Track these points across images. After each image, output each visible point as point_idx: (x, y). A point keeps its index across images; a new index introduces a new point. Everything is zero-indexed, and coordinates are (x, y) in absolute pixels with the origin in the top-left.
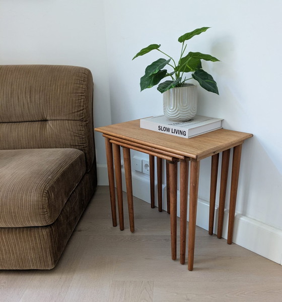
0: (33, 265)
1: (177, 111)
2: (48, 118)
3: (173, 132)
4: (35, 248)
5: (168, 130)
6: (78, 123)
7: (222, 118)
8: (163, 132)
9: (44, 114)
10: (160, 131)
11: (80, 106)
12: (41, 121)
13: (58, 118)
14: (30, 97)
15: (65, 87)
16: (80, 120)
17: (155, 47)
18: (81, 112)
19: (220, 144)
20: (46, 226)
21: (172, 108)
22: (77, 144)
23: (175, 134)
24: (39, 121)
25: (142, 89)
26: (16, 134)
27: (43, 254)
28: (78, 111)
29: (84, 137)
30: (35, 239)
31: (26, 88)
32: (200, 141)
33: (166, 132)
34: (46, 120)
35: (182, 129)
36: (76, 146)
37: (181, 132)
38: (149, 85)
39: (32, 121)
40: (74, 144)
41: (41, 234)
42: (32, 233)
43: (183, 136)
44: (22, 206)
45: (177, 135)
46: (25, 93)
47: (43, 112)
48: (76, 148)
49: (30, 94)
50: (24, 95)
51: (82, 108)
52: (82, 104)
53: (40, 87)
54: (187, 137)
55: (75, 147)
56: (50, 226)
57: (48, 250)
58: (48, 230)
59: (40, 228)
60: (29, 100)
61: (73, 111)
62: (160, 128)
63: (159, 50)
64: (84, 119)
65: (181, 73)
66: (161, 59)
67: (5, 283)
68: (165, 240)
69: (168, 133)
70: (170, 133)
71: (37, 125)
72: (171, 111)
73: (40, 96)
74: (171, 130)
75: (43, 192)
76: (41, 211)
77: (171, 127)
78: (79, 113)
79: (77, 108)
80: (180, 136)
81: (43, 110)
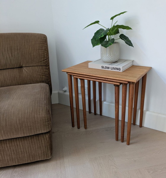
0: (39, 158)
1: (111, 57)
2: (23, 66)
3: (112, 68)
4: (41, 146)
5: (108, 68)
6: (44, 67)
7: (132, 59)
8: (105, 69)
9: (21, 63)
10: (103, 69)
12: (18, 68)
13: (29, 65)
14: (11, 53)
15: (34, 46)
16: (45, 66)
17: (97, 22)
18: (46, 60)
19: (142, 74)
20: (47, 132)
21: (108, 55)
22: (44, 80)
23: (113, 70)
24: (16, 68)
25: (94, 46)
27: (46, 150)
28: (43, 60)
29: (48, 75)
30: (42, 141)
31: (8, 48)
32: (130, 73)
33: (107, 69)
34: (21, 67)
35: (118, 67)
37: (117, 69)
38: (98, 43)
39: (12, 68)
40: (42, 80)
41: (45, 137)
43: (118, 71)
44: (35, 122)
45: (115, 70)
46: (8, 51)
47: (20, 62)
48: (44, 83)
49: (11, 51)
51: (46, 58)
52: (46, 56)
53: (18, 47)
54: (121, 71)
57: (49, 147)
58: (49, 134)
59: (44, 134)
60: (10, 55)
61: (41, 61)
62: (102, 67)
63: (99, 24)
64: (47, 65)
66: (101, 29)
67: (22, 173)
68: (106, 130)
69: (108, 70)
70: (110, 69)
71: (16, 71)
72: (107, 57)
73: (18, 52)
74: (110, 68)
75: (47, 111)
76: (47, 123)
77: (110, 66)
78: (44, 61)
79: (43, 59)
80: (117, 71)
81: (20, 61)
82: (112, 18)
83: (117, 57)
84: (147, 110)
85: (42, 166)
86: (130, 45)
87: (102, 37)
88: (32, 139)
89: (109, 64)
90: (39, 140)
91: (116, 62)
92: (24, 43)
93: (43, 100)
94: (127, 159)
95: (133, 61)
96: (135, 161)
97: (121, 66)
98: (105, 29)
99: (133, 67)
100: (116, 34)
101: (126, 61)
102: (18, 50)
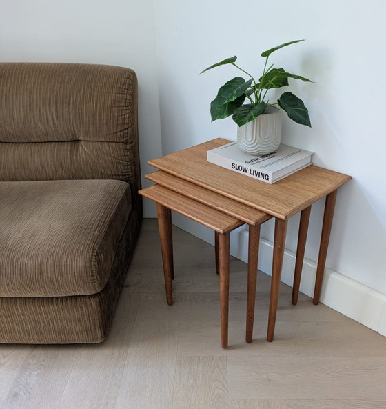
0: (79, 339)
1: (255, 144)
2: (80, 139)
3: (252, 173)
4: (81, 319)
5: (245, 170)
6: (122, 146)
7: (312, 150)
8: (238, 171)
10: (235, 170)
11: (124, 124)
12: (71, 141)
14: (56, 111)
15: (103, 98)
16: (124, 142)
17: (231, 60)
18: (126, 131)
20: (95, 295)
21: (250, 140)
22: (120, 174)
23: (254, 177)
24: (68, 141)
25: (213, 119)
26: (39, 159)
27: (91, 327)
28: (121, 131)
29: (129, 163)
30: (82, 310)
31: (50, 99)
32: (287, 189)
33: (242, 172)
34: (77, 141)
35: (264, 172)
37: (262, 176)
38: (223, 114)
39: (58, 142)
40: (117, 173)
41: (88, 303)
42: (78, 303)
43: (264, 180)
44: (67, 274)
45: (257, 178)
46: (50, 105)
47: (75, 131)
48: (119, 179)
49: (56, 106)
50: (48, 108)
51: (125, 127)
52: (126, 122)
53: (70, 98)
54: (270, 182)
55: (118, 177)
56: (99, 293)
57: (97, 322)
58: (97, 299)
59: (87, 297)
60: (54, 114)
61: (115, 131)
62: (234, 166)
63: (235, 65)
64: (130, 141)
66: (237, 78)
67: (44, 361)
69: (244, 173)
70: (248, 174)
71: (66, 148)
72: (248, 144)
73: (69, 110)
74: (248, 171)
75: (92, 255)
76: (89, 279)
77: (248, 166)
78: (122, 133)
79: (119, 127)
80: (261, 179)
81: (74, 128)
82: (266, 54)
83: (271, 144)
84: (335, 269)
85: (83, 354)
86: (299, 122)
87: (231, 100)
88: (64, 303)
91: (271, 154)
92: (84, 89)
93: (95, 227)
94: (254, 374)
95: (313, 155)
96: (270, 380)
99: (312, 169)
100: (280, 86)
101: (297, 151)
102: (69, 103)
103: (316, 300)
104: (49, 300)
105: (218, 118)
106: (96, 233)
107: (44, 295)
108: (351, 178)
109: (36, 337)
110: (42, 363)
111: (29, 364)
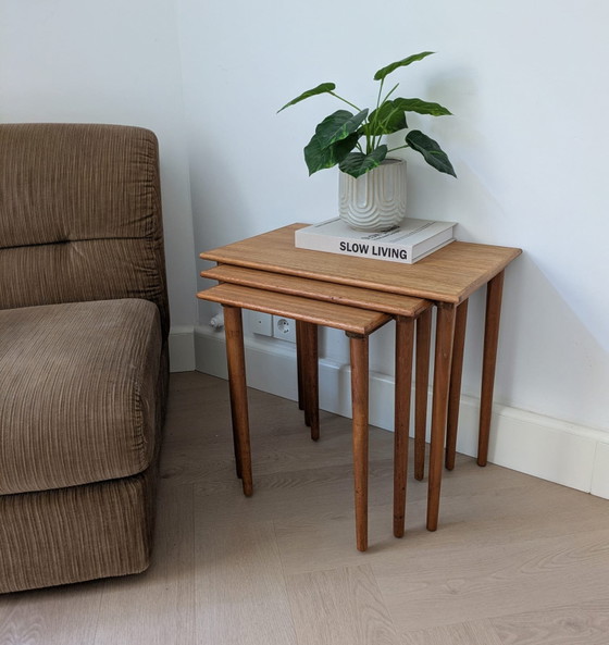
0: (104, 570)
1: (373, 210)
2: (71, 237)
3: (376, 252)
4: (111, 527)
5: (364, 249)
6: (142, 243)
8: (352, 253)
9: (62, 229)
10: (346, 252)
11: (146, 207)
12: (54, 243)
13: (97, 235)
14: (31, 194)
15: (110, 169)
16: (146, 237)
17: (327, 88)
18: (149, 220)
19: (483, 272)
21: (364, 205)
22: (141, 289)
23: (381, 257)
24: (48, 244)
25: (312, 171)
27: (128, 541)
28: (141, 220)
29: (155, 272)
30: (113, 511)
31: (19, 174)
32: (439, 268)
33: (359, 254)
34: (64, 242)
35: (398, 246)
36: (139, 292)
37: (395, 253)
38: (327, 162)
39: (32, 245)
40: (136, 289)
41: (125, 494)
42: (105, 496)
43: (399, 260)
44: (90, 438)
45: (387, 258)
46: (19, 184)
47: (62, 225)
48: (140, 297)
49: (31, 187)
50: (15, 189)
51: (149, 213)
52: (149, 204)
53: (54, 171)
54: (408, 261)
55: (137, 295)
56: (141, 475)
57: (139, 529)
58: (139, 484)
59: (122, 482)
60: (27, 199)
61: (132, 220)
62: (343, 246)
63: (333, 94)
64: (155, 235)
65: (377, 138)
66: (340, 112)
67: (38, 621)
69: (363, 255)
70: (369, 255)
71: (46, 254)
72: (361, 212)
73: (53, 189)
74: (370, 250)
75: (133, 400)
76: (132, 442)
77: (370, 243)
78: (144, 222)
79: (138, 213)
80: (394, 259)
81: (61, 220)
82: (380, 75)
83: (396, 211)
84: (507, 403)
85: (111, 599)
86: (441, 170)
87: (341, 138)
88: (79, 498)
89: (367, 235)
90: (102, 503)
91: (393, 228)
92: (77, 157)
93: (126, 358)
94: (425, 585)
95: (455, 227)
96: (454, 592)
97: (410, 244)
98: (355, 113)
99: (455, 247)
100: (395, 131)
101: (428, 224)
102: (53, 180)
103: (482, 459)
104: (51, 494)
105: (321, 168)
106: (132, 366)
107: (44, 486)
108: (521, 250)
109: (21, 575)
110: (36, 625)
111: (10, 631)
